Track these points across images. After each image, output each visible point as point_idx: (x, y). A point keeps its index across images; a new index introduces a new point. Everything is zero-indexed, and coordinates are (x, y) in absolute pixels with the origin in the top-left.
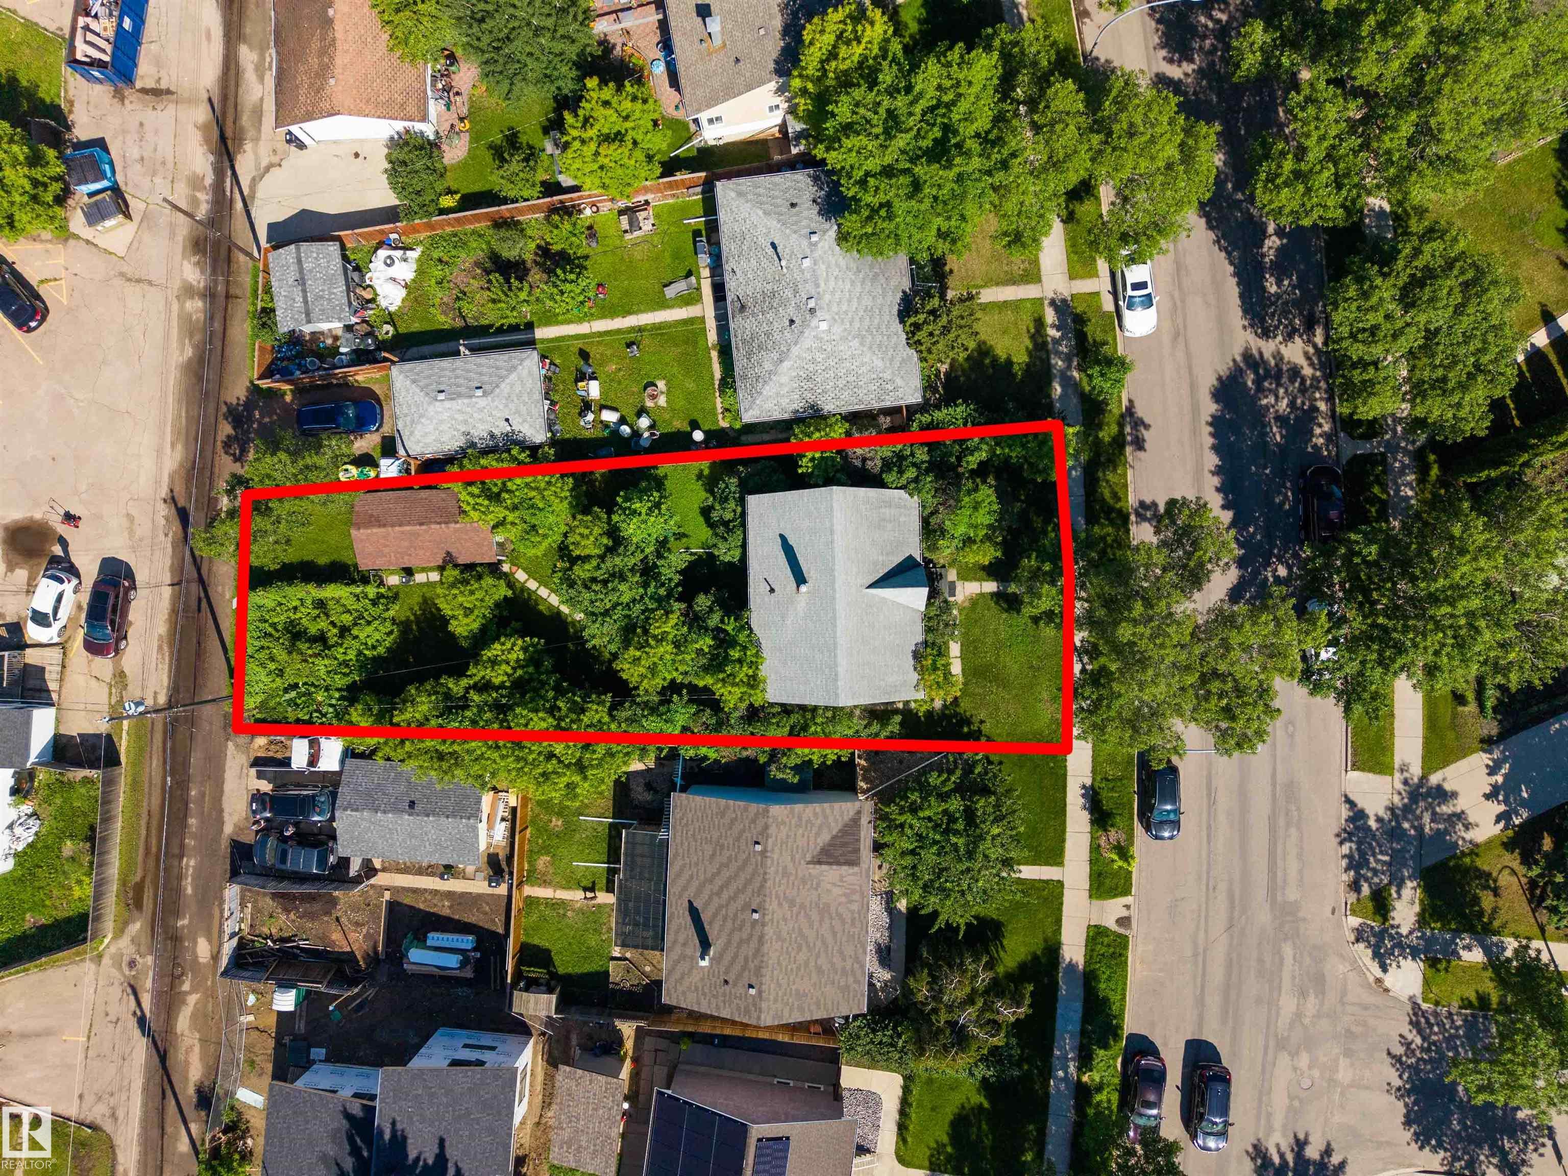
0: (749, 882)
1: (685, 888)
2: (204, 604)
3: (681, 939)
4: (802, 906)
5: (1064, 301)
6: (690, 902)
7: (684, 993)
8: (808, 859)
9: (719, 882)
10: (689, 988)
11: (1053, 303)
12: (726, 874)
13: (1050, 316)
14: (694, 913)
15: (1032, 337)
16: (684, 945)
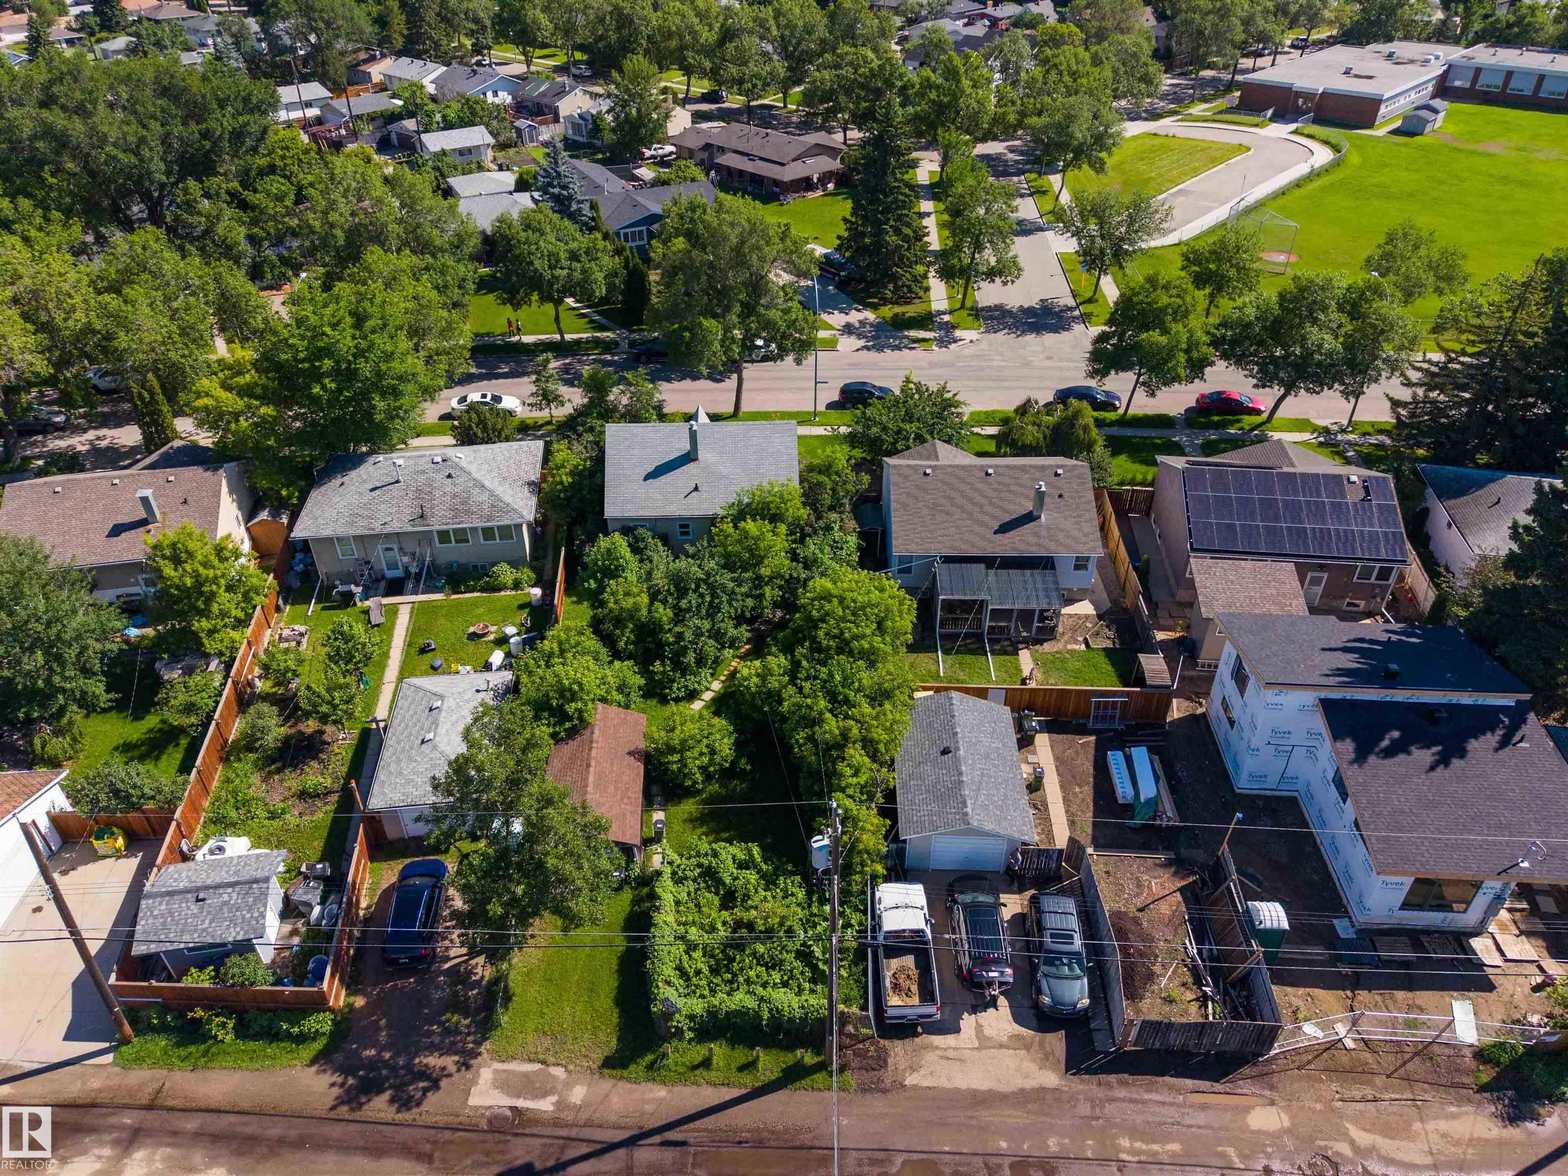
0: (962, 480)
1: (983, 537)
2: (672, 1135)
3: (1032, 539)
6: (996, 533)
7: (1086, 535)
9: (969, 507)
10: (1079, 530)
12: (960, 501)
14: (1004, 529)
16: (1039, 537)
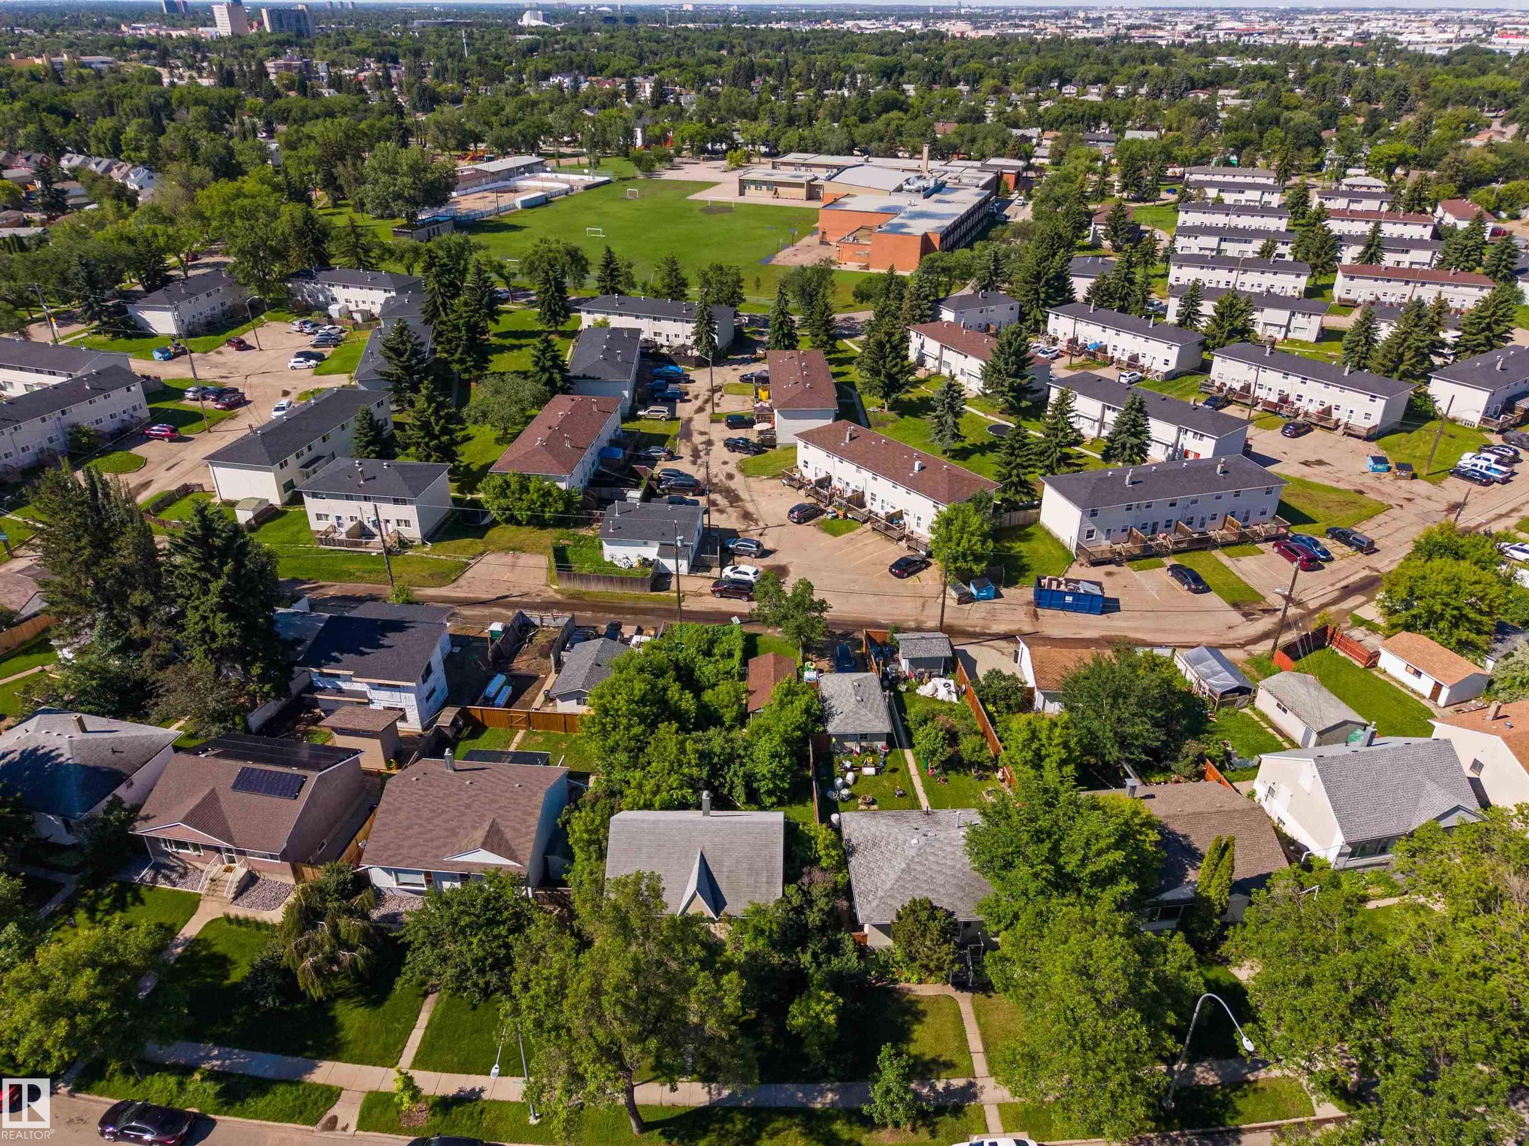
3: (466, 765)
4: (464, 814)
5: (975, 1096)
8: (499, 820)
9: (499, 776)
11: (971, 1085)
12: (503, 778)
13: (958, 1082)
14: (482, 769)
15: (934, 1061)
16: (462, 765)
